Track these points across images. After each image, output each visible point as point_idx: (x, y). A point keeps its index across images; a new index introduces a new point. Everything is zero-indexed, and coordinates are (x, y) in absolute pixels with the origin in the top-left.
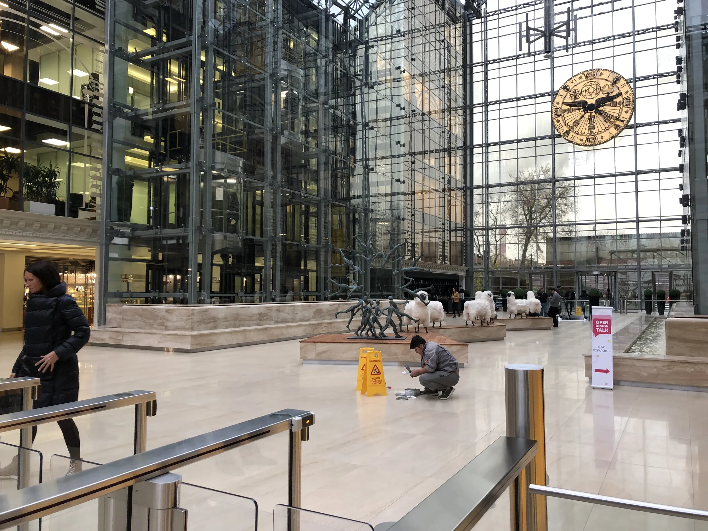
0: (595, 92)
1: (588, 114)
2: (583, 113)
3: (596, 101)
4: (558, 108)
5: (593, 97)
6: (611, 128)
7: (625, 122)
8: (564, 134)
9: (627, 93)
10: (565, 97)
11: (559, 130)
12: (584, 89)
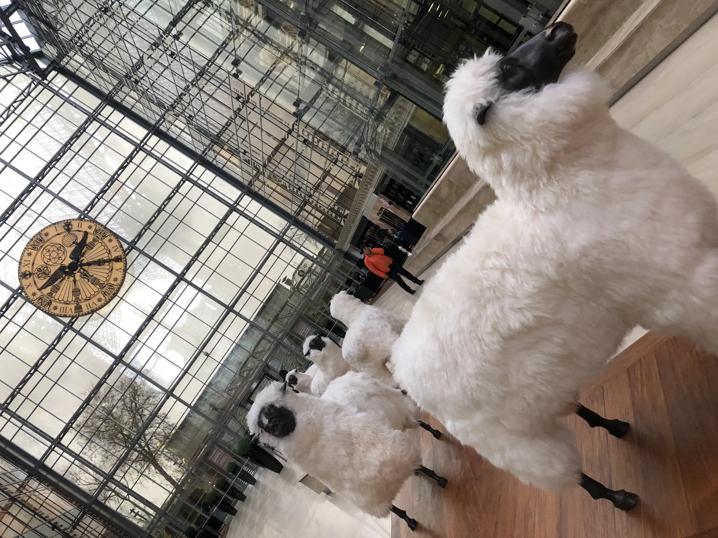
0: (60, 252)
1: (78, 276)
2: (72, 279)
3: (70, 258)
4: (40, 298)
5: (63, 257)
6: (112, 266)
7: (120, 249)
8: (75, 312)
9: (90, 227)
10: (35, 283)
11: (67, 314)
12: (46, 261)
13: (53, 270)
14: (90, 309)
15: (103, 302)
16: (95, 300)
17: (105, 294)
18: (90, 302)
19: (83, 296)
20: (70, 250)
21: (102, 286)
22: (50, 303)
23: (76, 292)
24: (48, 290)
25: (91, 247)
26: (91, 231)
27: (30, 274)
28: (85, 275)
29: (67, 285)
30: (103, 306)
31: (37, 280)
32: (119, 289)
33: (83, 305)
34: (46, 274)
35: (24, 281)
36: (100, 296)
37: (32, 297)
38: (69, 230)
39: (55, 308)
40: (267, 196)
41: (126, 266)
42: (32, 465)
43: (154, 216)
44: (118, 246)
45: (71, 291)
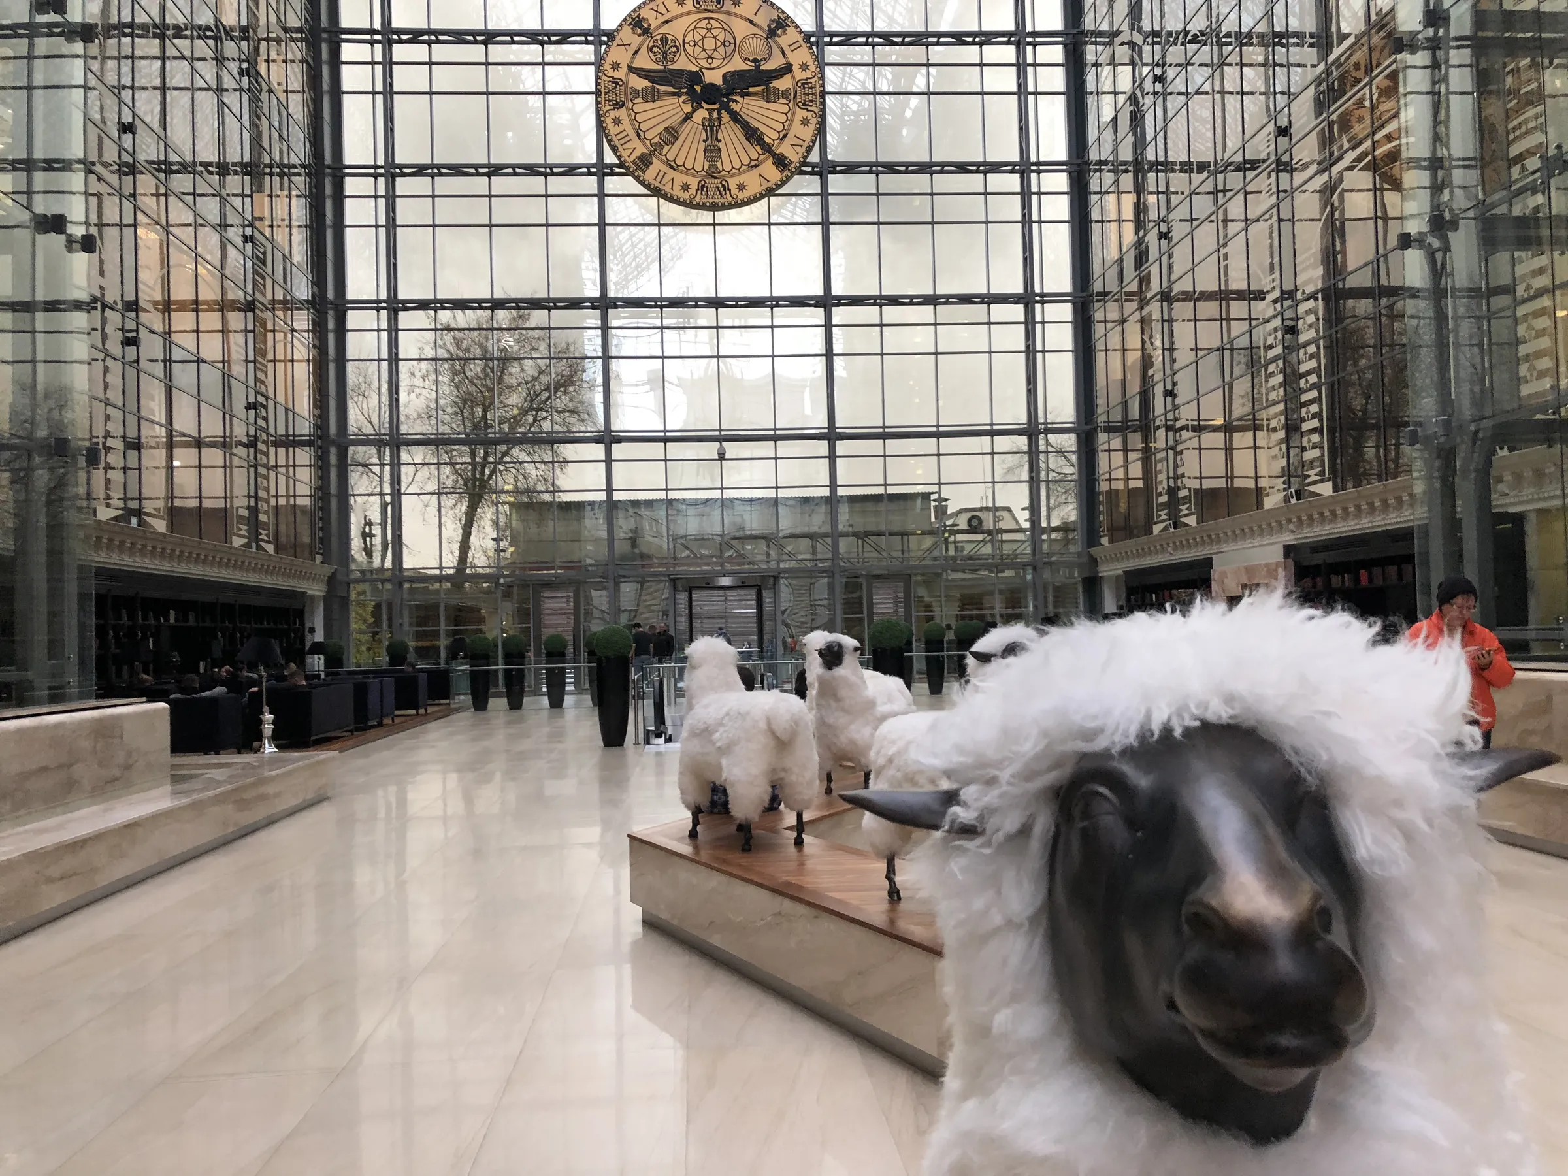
0: (721, 50)
1: (701, 114)
2: (688, 108)
3: (724, 76)
4: (616, 82)
5: (716, 63)
6: (764, 161)
7: (801, 151)
8: (634, 162)
9: (804, 67)
10: (637, 52)
11: (620, 149)
12: (689, 38)
13: (682, 63)
14: (657, 184)
15: (685, 196)
16: (680, 178)
17: (702, 187)
18: (671, 174)
19: (671, 152)
20: (738, 64)
21: (713, 172)
22: (620, 105)
23: (671, 134)
24: (640, 83)
25: (771, 96)
26: (799, 75)
27: (646, 32)
28: (711, 127)
29: (671, 108)
30: (677, 202)
31: (644, 49)
32: (730, 206)
33: (657, 165)
34: (665, 58)
35: (627, 29)
36: (694, 183)
37: (607, 66)
38: (772, 33)
39: (617, 121)
40: (1100, 345)
41: (778, 186)
42: (330, 295)
43: (907, 165)
44: (806, 144)
45: (666, 124)
